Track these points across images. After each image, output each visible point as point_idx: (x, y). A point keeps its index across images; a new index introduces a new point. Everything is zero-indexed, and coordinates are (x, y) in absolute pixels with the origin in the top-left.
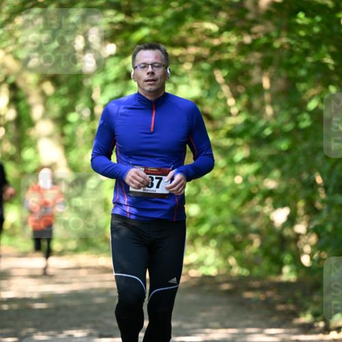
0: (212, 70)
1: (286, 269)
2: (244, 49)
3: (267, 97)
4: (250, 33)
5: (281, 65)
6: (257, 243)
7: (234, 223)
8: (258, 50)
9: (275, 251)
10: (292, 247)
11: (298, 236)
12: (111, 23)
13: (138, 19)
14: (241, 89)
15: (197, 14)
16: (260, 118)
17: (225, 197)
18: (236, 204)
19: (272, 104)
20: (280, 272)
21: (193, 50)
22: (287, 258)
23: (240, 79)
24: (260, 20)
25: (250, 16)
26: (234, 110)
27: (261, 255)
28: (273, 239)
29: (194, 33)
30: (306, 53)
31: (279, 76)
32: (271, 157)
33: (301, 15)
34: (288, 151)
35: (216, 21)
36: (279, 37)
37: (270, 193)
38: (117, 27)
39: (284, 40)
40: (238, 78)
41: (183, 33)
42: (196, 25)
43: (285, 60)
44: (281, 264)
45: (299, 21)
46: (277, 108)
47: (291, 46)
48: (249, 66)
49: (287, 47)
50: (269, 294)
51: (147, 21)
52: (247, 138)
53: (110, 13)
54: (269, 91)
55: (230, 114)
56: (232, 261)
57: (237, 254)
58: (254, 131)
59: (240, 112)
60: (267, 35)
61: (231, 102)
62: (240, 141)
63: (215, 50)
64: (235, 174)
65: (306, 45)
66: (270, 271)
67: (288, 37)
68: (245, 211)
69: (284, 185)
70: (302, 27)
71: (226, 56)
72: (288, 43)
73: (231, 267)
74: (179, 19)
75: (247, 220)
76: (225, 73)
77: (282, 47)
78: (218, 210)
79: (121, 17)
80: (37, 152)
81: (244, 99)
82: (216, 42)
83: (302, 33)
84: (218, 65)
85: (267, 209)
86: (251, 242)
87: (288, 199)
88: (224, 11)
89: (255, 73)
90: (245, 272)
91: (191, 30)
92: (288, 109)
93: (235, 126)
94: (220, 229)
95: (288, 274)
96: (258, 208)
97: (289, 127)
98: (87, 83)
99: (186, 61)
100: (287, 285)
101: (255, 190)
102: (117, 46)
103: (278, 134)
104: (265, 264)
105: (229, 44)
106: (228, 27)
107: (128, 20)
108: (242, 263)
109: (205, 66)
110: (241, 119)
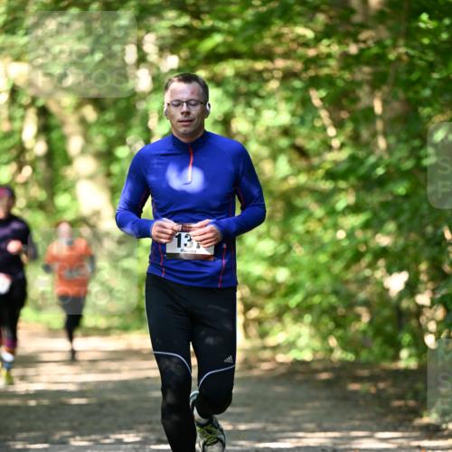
0: (306, 89)
1: (404, 353)
2: (348, 61)
3: (379, 125)
4: (357, 41)
5: (397, 83)
6: (366, 318)
7: (336, 292)
8: (367, 64)
9: (389, 328)
10: (413, 323)
11: (420, 308)
12: (174, 27)
13: (208, 23)
14: (344, 115)
15: (287, 15)
16: (370, 153)
17: (323, 258)
18: (338, 267)
19: (385, 135)
20: (396, 358)
21: (280, 63)
22: (406, 338)
23: (345, 102)
24: (370, 24)
25: (357, 18)
26: (336, 143)
27: (370, 334)
28: (387, 312)
29: (283, 40)
30: (432, 66)
31: (395, 97)
32: (384, 205)
33: (425, 17)
34: (406, 197)
35: (311, 25)
36: (395, 46)
37: (383, 252)
38: (181, 32)
39: (402, 50)
40: (341, 100)
41: (268, 41)
42: (285, 30)
43: (404, 77)
44: (397, 347)
45: (422, 25)
46: (392, 140)
47: (411, 57)
48: (355, 84)
49: (405, 58)
50: (381, 385)
51: (220, 24)
52: (352, 180)
53: (171, 14)
54: (381, 117)
55: (330, 148)
56: (333, 342)
57: (340, 332)
58: (362, 171)
59: (342, 146)
60: (379, 43)
61: (332, 131)
62: (342, 184)
63: (310, 62)
64: (336, 227)
65: (431, 57)
66: (384, 356)
67: (407, 45)
68: (350, 276)
69: (401, 242)
70: (427, 32)
71: (325, 71)
72: (407, 54)
73: (331, 350)
74: (262, 22)
75: (353, 288)
76: (323, 93)
77: (399, 59)
78: (315, 275)
79: (185, 20)
80: (74, 199)
81: (349, 128)
82: (312, 53)
83: (426, 41)
84: (315, 82)
85: (379, 274)
86: (358, 317)
87: (407, 260)
88: (323, 11)
89: (363, 93)
90: (350, 357)
91: (278, 37)
92: (407, 141)
93: (336, 163)
94: (317, 299)
95: (406, 360)
96: (367, 272)
97: (409, 164)
98: (141, 106)
99: (273, 77)
100: (406, 373)
101: (363, 249)
102: (180, 58)
103: (394, 174)
104: (376, 346)
105: (329, 56)
106: (327, 33)
107: (196, 23)
108: (346, 344)
109: (297, 84)
110: (344, 155)
